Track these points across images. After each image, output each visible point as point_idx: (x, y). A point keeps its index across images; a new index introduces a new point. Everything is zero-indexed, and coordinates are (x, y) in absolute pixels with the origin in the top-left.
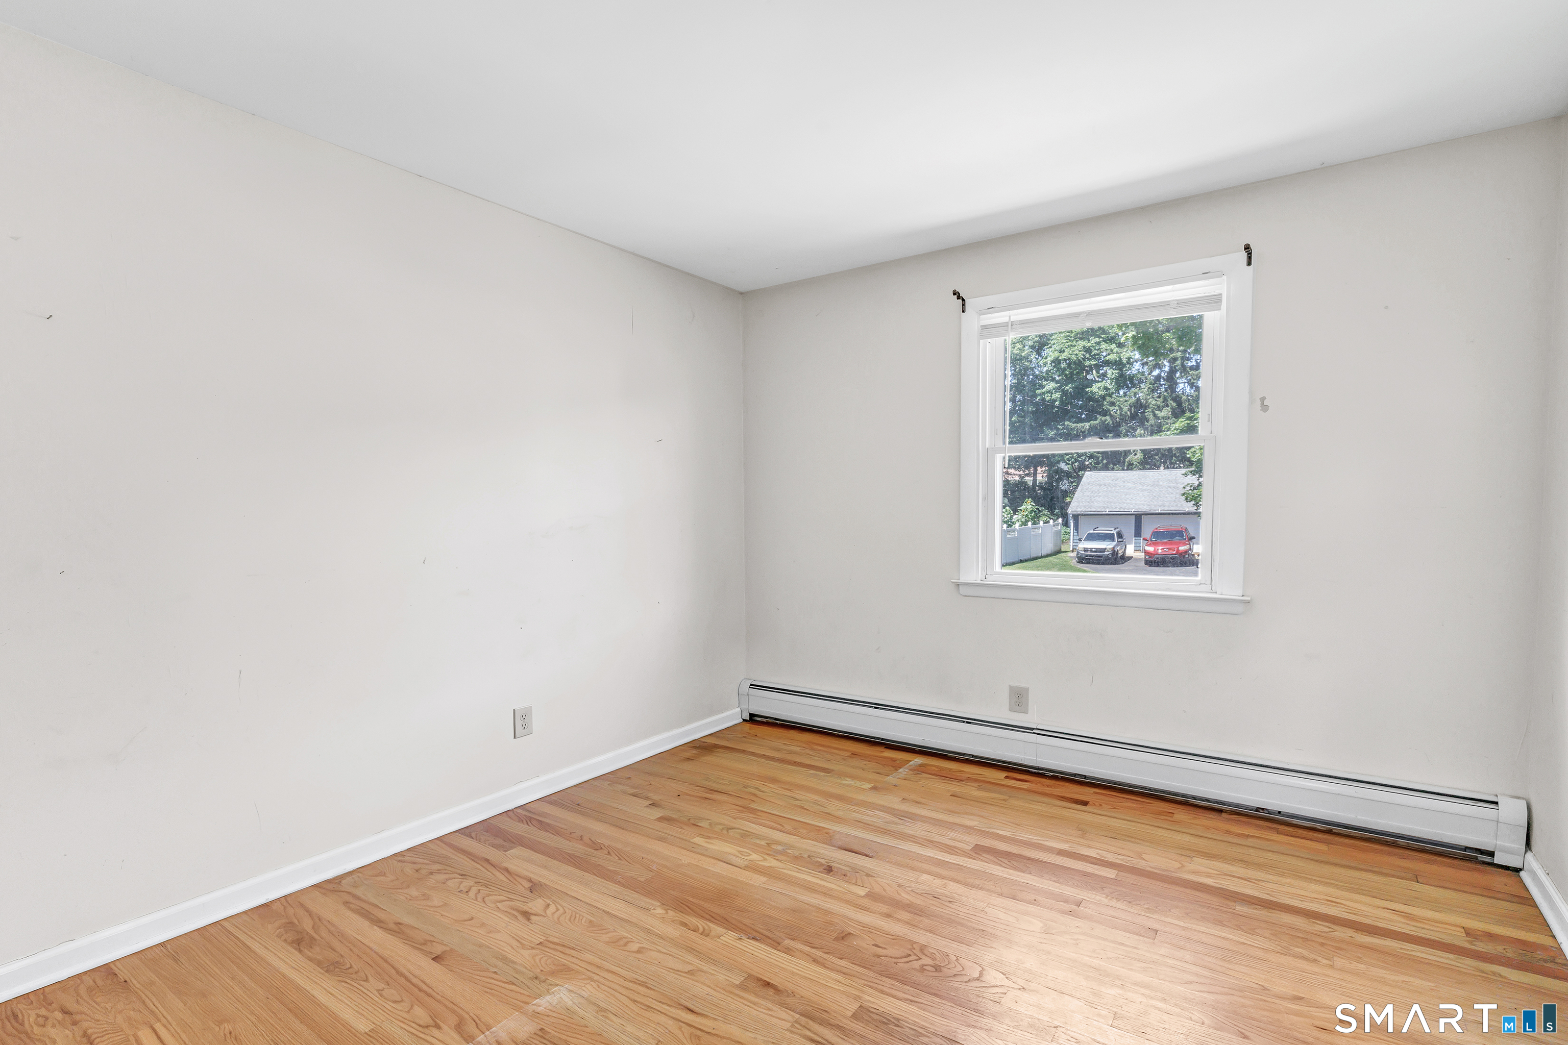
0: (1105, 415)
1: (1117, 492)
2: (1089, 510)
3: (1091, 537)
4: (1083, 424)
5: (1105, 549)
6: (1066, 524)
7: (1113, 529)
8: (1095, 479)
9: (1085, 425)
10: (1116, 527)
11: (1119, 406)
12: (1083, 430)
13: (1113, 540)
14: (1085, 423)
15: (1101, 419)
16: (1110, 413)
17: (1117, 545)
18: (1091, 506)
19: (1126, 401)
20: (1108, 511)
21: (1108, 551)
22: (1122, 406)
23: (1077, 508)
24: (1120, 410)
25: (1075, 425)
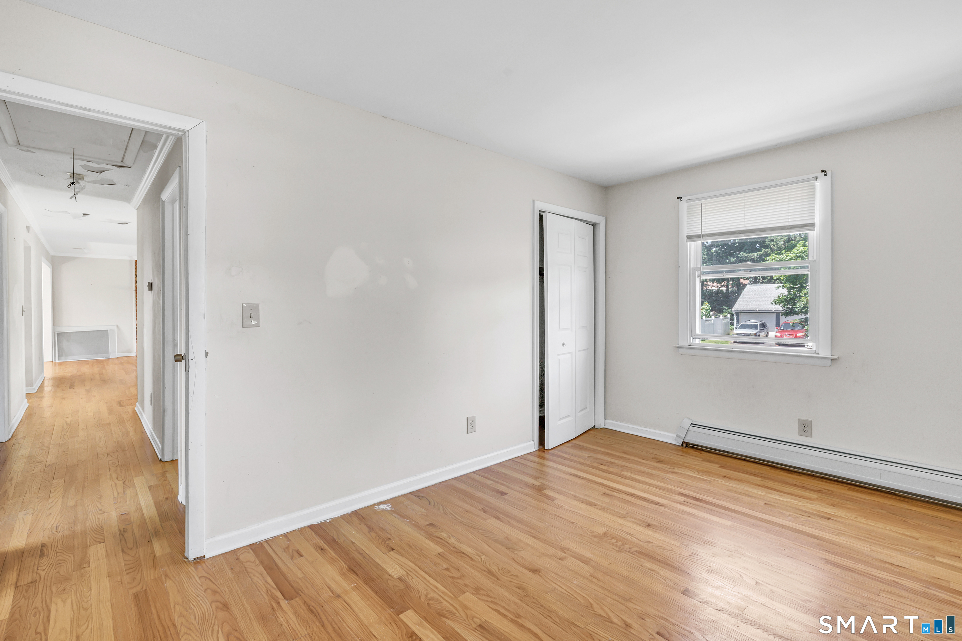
0: (768, 248)
1: (766, 298)
2: (746, 309)
3: (743, 327)
4: (753, 254)
5: (750, 334)
6: (732, 319)
7: (758, 321)
8: (753, 289)
9: (754, 254)
10: (761, 320)
11: (776, 242)
12: (753, 258)
13: (757, 328)
14: (754, 253)
15: (764, 251)
16: (770, 247)
17: (759, 332)
18: (747, 307)
19: (782, 239)
20: (757, 310)
21: (752, 335)
22: (778, 242)
23: (738, 308)
24: (777, 245)
25: (748, 254)
